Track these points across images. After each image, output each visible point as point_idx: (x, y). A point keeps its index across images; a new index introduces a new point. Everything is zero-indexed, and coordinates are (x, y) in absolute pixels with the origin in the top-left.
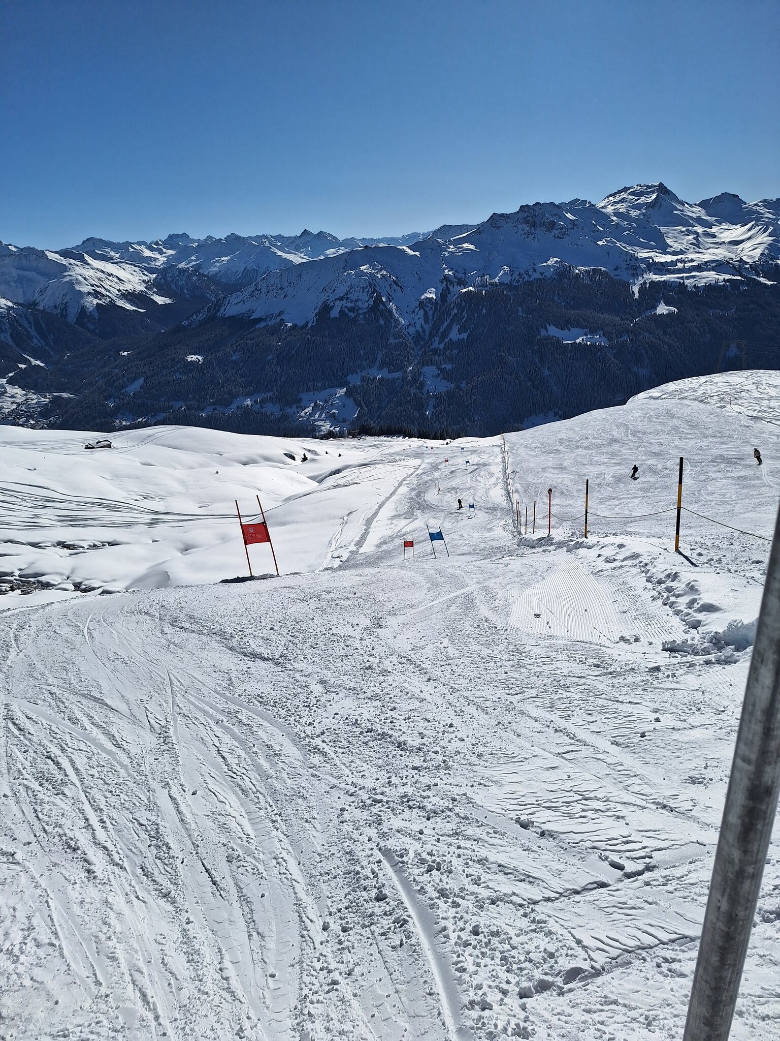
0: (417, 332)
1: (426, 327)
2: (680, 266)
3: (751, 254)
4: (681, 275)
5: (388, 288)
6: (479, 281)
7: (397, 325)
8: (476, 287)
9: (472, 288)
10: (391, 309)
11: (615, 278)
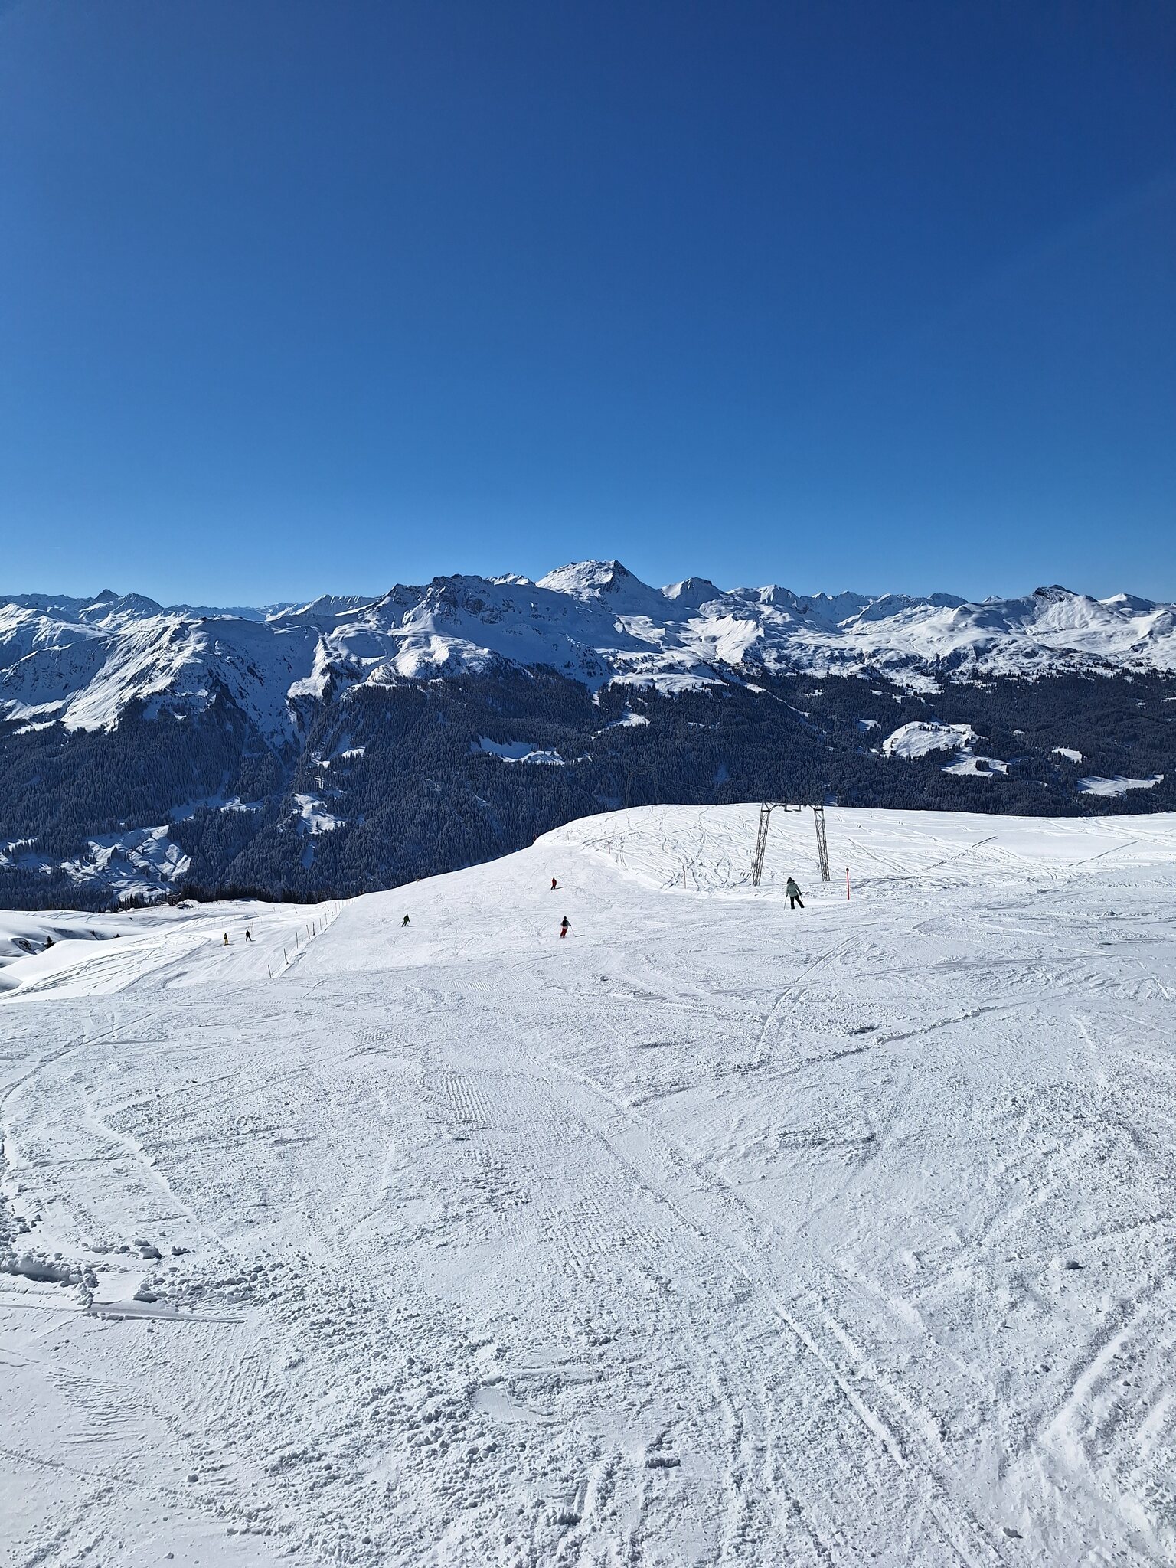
2: (648, 665)
3: (731, 653)
4: (650, 676)
5: (240, 679)
6: (380, 674)
7: (254, 731)
8: (376, 682)
9: (370, 683)
10: (244, 708)
11: (567, 677)
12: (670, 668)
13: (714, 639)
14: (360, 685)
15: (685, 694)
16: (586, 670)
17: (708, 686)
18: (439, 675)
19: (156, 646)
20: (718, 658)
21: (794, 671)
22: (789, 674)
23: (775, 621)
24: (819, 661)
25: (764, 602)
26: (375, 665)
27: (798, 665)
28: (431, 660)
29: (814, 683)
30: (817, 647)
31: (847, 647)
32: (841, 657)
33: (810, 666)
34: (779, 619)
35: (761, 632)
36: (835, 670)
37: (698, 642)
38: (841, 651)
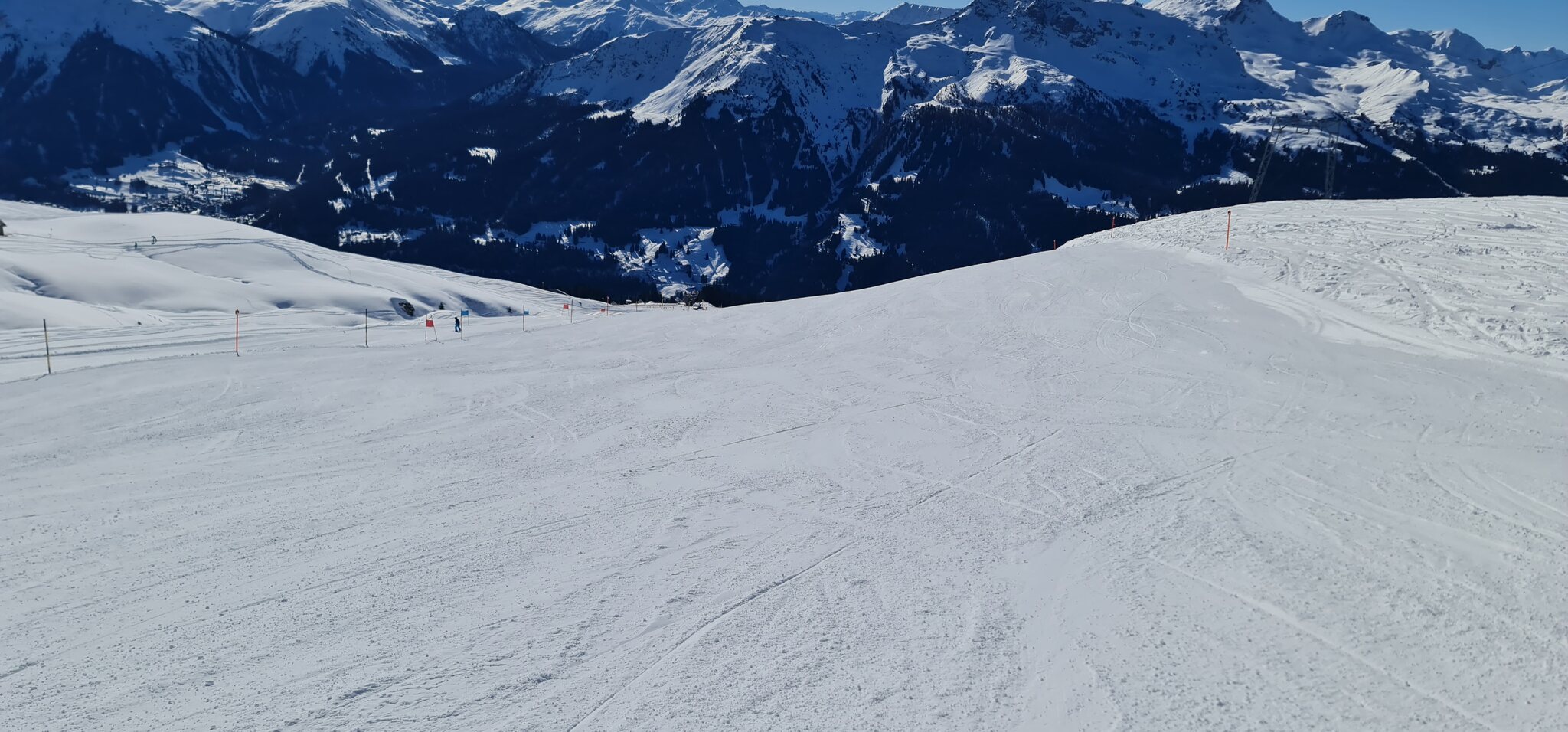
0: (839, 159)
1: (855, 153)
2: (1265, 113)
3: (1379, 110)
4: (1264, 127)
5: (802, 85)
6: (947, 93)
7: (809, 143)
8: (941, 102)
9: (934, 103)
10: (802, 117)
11: (1160, 118)
12: (1295, 120)
13: (1359, 89)
14: (924, 104)
15: (1307, 153)
16: (1186, 112)
17: (1340, 146)
18: (1012, 100)
19: (727, 43)
20: (1359, 113)
21: (1459, 139)
22: (1452, 142)
23: (1446, 74)
24: (1498, 131)
25: (1437, 51)
26: (944, 84)
27: (1468, 132)
28: (1005, 83)
29: (1485, 156)
30: (1500, 113)
31: (1541, 116)
32: (1531, 129)
33: (1485, 135)
34: (1452, 73)
35: (1425, 86)
36: (1517, 144)
37: (1336, 91)
38: (1532, 122)
